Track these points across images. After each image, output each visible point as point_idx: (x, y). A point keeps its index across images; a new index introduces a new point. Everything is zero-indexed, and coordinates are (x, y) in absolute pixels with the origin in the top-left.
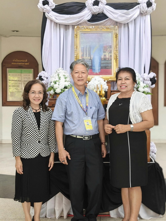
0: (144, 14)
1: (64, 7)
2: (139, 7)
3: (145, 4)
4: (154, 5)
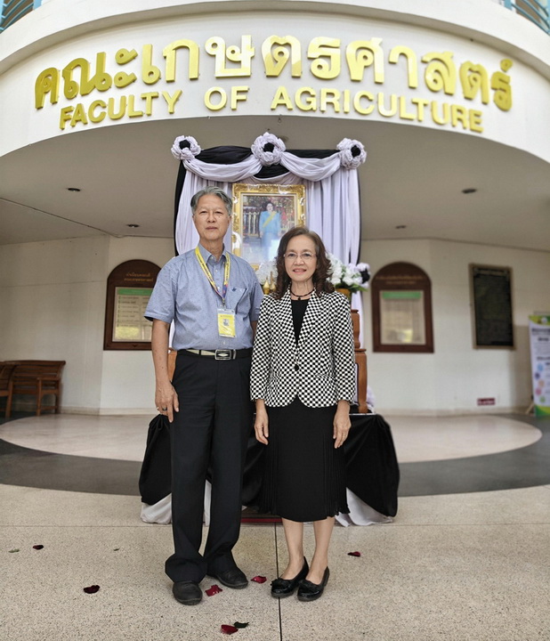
0: (347, 168)
2: (338, 156)
3: (349, 151)
4: (363, 154)
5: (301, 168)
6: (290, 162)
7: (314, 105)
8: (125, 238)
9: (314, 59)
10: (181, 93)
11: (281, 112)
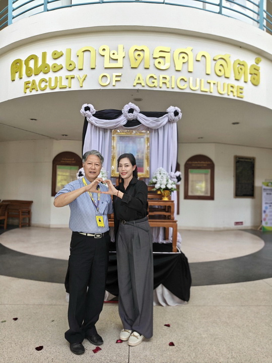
0: (172, 122)
2: (167, 116)
3: (173, 113)
4: (180, 115)
5: (148, 122)
6: (142, 118)
7: (156, 84)
8: (61, 140)
9: (156, 58)
10: (86, 75)
11: (139, 87)
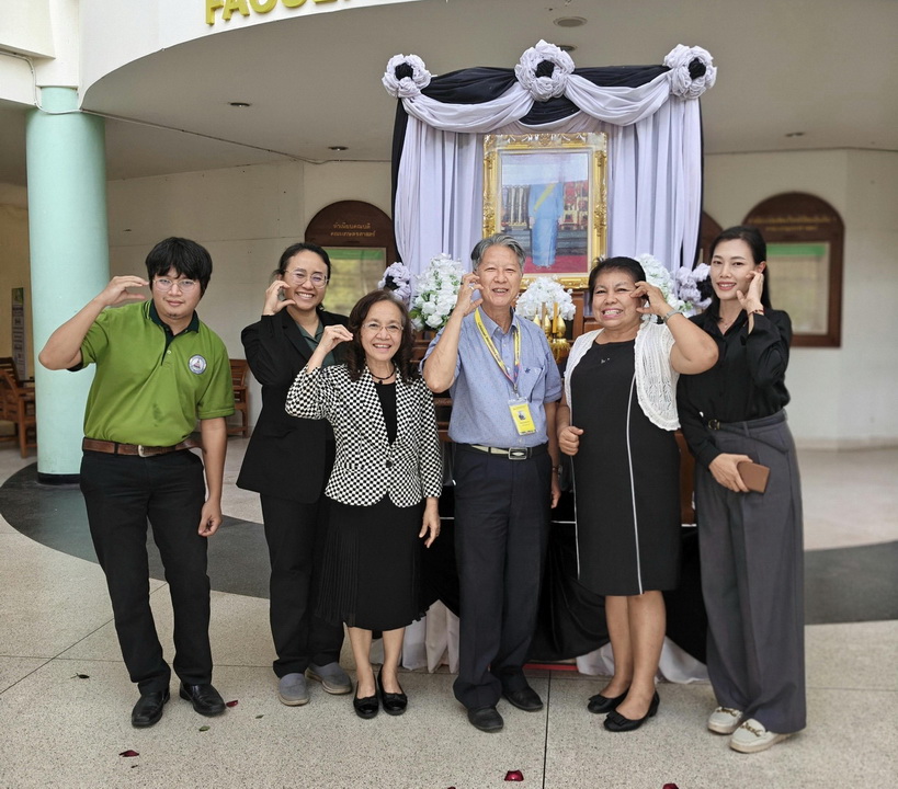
0: (682, 99)
1: (456, 81)
2: (666, 76)
3: (686, 70)
4: (711, 73)
6: (584, 93)
